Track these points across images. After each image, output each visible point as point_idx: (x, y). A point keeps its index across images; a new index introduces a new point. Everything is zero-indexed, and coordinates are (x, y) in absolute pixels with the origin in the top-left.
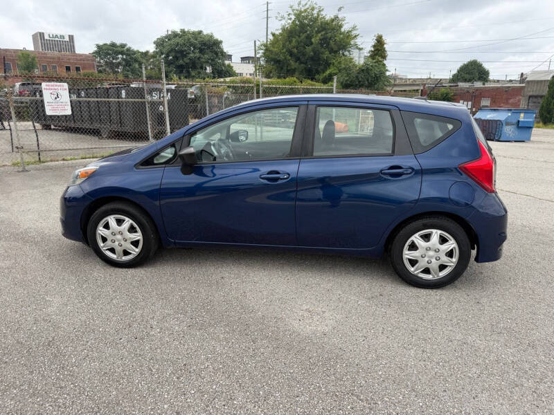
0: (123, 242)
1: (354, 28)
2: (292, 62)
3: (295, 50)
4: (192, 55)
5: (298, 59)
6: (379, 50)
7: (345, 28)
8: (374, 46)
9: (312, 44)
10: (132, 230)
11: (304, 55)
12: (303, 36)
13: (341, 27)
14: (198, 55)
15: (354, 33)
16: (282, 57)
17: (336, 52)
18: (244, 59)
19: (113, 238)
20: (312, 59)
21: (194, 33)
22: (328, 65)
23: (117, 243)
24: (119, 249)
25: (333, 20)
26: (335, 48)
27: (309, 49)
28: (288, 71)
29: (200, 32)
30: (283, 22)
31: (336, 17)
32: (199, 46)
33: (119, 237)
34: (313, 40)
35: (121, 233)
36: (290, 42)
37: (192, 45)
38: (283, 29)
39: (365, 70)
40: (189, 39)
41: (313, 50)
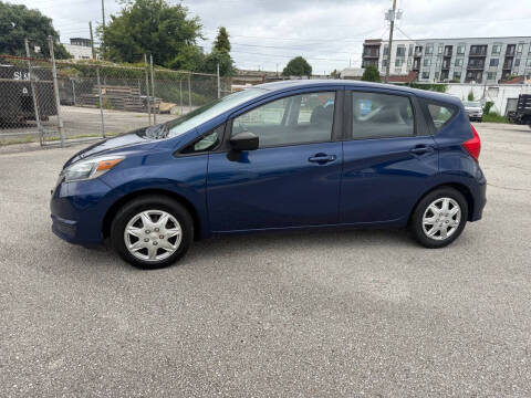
0: (158, 240)
1: (197, 18)
2: (138, 48)
3: (140, 36)
4: (15, 32)
5: (142, 45)
6: (223, 42)
7: (189, 18)
8: (218, 38)
9: (157, 30)
10: (170, 225)
11: (149, 40)
12: (147, 22)
13: (184, 16)
14: (23, 32)
15: (197, 23)
16: (125, 41)
17: (181, 40)
18: (73, 40)
19: (148, 236)
20: (158, 45)
21: (14, 7)
22: (174, 52)
23: (151, 242)
24: (152, 249)
25: (176, 9)
26: (181, 37)
27: (154, 35)
28: (133, 56)
29: (23, 7)
30: (124, 5)
31: (179, 7)
32: (23, 22)
33: (154, 234)
34: (159, 27)
35: (157, 230)
36: (134, 27)
37: (14, 20)
38: (124, 13)
39: (213, 60)
40: (10, 14)
41: (160, 37)
